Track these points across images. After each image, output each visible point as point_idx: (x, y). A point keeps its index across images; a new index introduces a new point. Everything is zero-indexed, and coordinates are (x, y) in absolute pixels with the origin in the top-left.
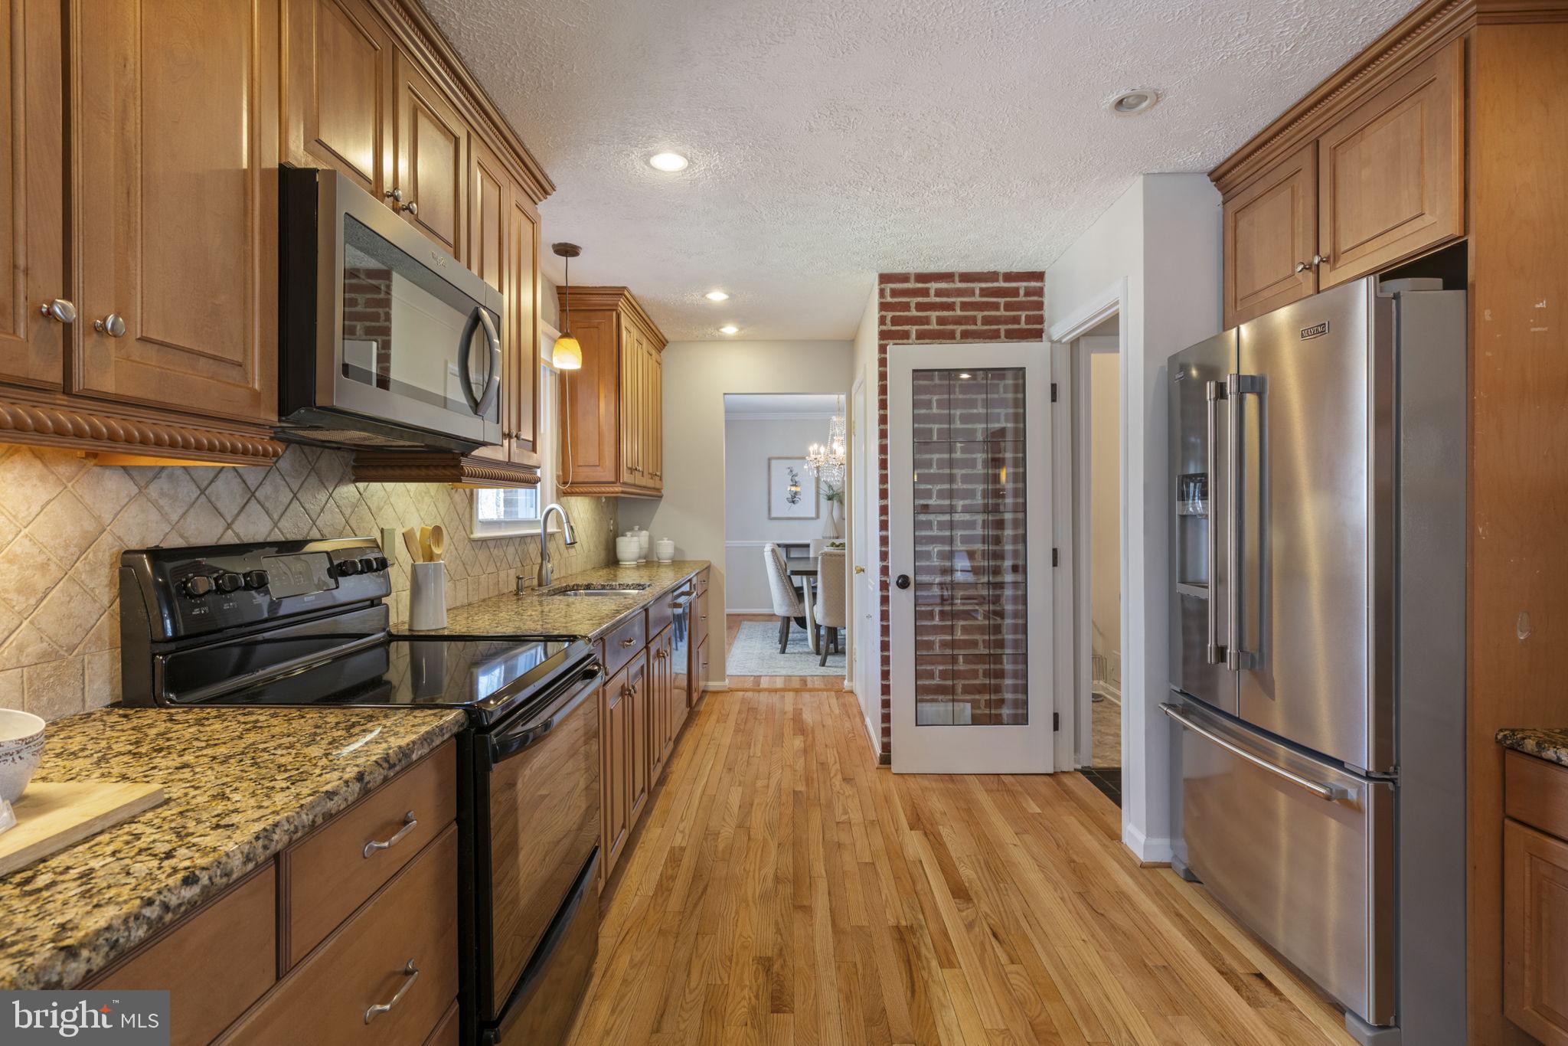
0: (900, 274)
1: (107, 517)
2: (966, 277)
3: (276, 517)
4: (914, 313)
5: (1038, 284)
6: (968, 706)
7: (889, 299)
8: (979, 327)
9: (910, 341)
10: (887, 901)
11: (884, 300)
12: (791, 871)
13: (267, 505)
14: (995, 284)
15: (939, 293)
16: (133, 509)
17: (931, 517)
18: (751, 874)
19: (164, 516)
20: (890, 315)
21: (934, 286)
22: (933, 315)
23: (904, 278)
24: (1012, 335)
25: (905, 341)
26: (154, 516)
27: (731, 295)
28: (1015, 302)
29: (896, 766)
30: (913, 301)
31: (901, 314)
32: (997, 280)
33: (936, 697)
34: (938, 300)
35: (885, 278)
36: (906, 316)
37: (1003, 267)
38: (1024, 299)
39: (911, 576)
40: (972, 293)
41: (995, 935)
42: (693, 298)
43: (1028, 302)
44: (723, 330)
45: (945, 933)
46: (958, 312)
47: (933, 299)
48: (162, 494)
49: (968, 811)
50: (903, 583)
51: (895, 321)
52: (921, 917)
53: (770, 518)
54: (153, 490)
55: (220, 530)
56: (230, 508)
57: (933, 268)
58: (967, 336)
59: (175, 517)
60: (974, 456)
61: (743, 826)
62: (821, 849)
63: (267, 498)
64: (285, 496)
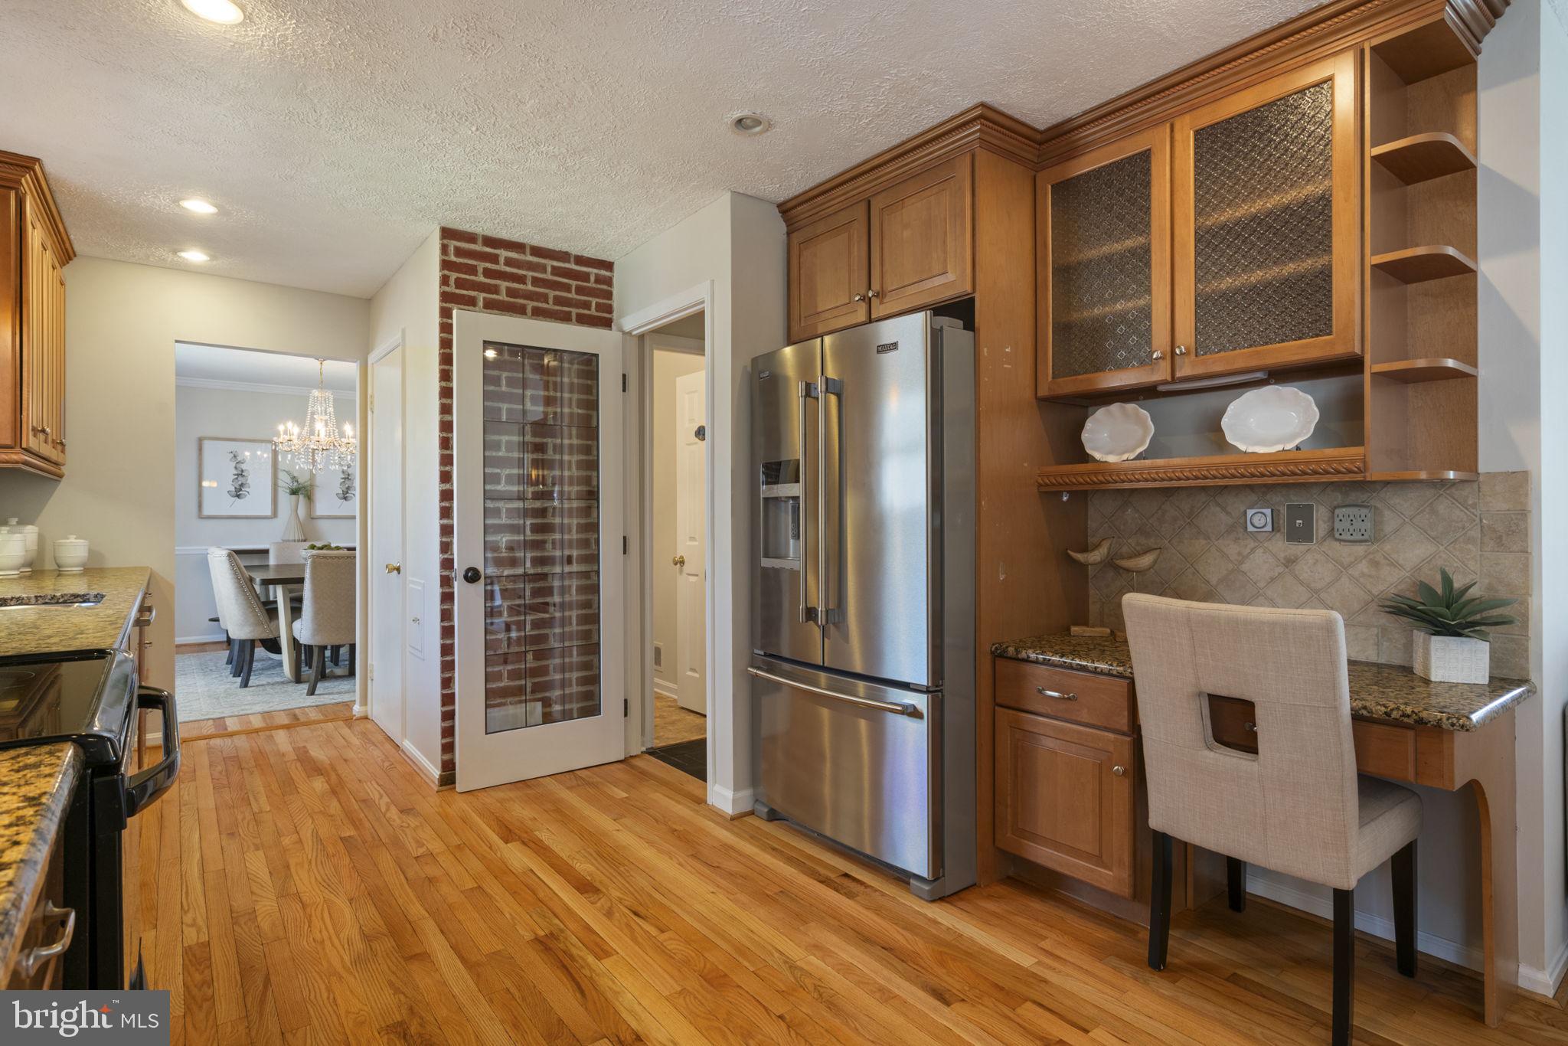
0: (466, 233)
2: (537, 251)
4: (481, 278)
5: (608, 274)
6: (539, 705)
7: (453, 258)
8: (550, 306)
9: (477, 309)
10: (513, 918)
11: (446, 258)
12: (385, 927)
14: (567, 265)
15: (509, 262)
17: (500, 504)
18: (327, 943)
20: (454, 276)
21: (503, 254)
22: (504, 285)
23: (471, 238)
24: (583, 320)
25: (471, 308)
27: (223, 212)
28: (585, 286)
29: (460, 786)
30: (482, 266)
31: (467, 277)
32: (569, 262)
33: (503, 701)
34: (508, 269)
35: (447, 233)
36: (473, 281)
37: (575, 249)
38: (594, 285)
39: (481, 569)
40: (543, 269)
41: (636, 914)
42: (159, 201)
43: (598, 289)
44: (183, 254)
45: (588, 928)
46: (530, 287)
47: (502, 267)
49: (558, 811)
50: (472, 576)
51: (459, 283)
52: (556, 921)
53: (201, 516)
57: (504, 234)
58: (538, 313)
60: (545, 440)
61: (286, 894)
62: (409, 891)
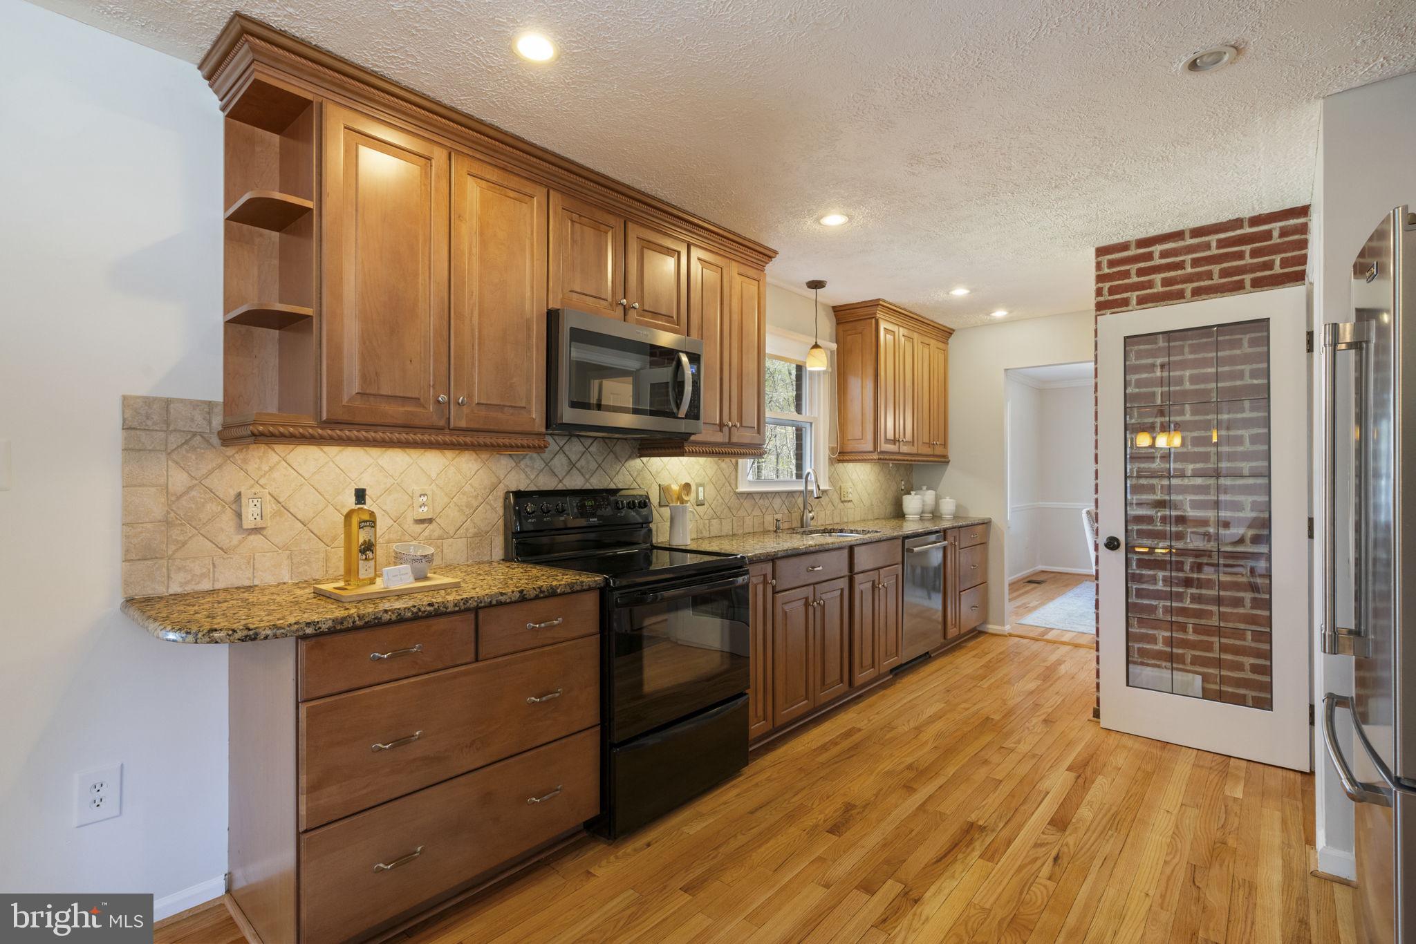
0: (1119, 244)
1: (502, 477)
2: (1197, 232)
3: (587, 477)
4: (1135, 279)
5: (1301, 220)
6: (1199, 679)
7: (1106, 271)
8: (1217, 280)
9: (1130, 308)
10: (984, 806)
11: (1101, 273)
12: (926, 765)
13: (582, 471)
14: (1239, 232)
15: (1164, 255)
16: (513, 473)
17: (1154, 481)
19: (527, 476)
20: (1107, 285)
21: (1157, 249)
22: (1158, 278)
23: (1124, 246)
24: (1258, 284)
25: (1125, 309)
26: (523, 476)
27: (972, 291)
28: (1266, 246)
29: (1106, 721)
30: (1133, 268)
31: (1120, 282)
32: (1241, 227)
33: (1158, 663)
34: (1164, 261)
35: (1101, 252)
36: (1126, 284)
37: (1246, 212)
38: (1279, 241)
39: (1122, 539)
40: (1207, 246)
41: (1056, 859)
42: (941, 296)
43: (1283, 243)
44: (993, 314)
45: (1009, 843)
46: (1189, 270)
47: (1158, 261)
48: (527, 466)
50: (1112, 544)
51: (1112, 291)
52: (1001, 825)
54: (522, 464)
55: (556, 483)
56: (561, 473)
57: (1152, 232)
58: (1198, 293)
59: (532, 477)
60: (1208, 417)
61: (919, 728)
63: (582, 468)
64: (593, 465)
